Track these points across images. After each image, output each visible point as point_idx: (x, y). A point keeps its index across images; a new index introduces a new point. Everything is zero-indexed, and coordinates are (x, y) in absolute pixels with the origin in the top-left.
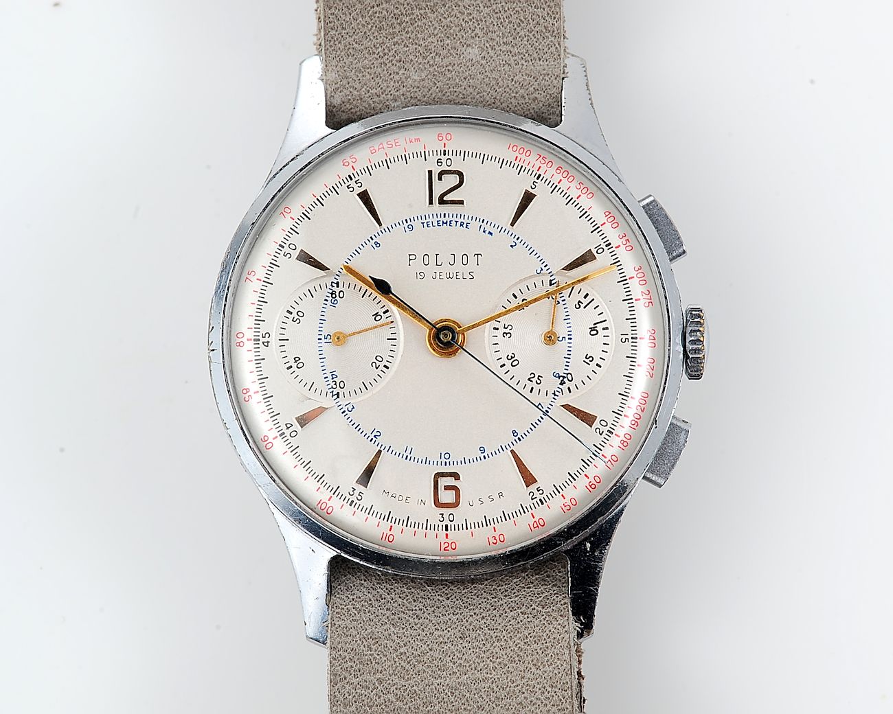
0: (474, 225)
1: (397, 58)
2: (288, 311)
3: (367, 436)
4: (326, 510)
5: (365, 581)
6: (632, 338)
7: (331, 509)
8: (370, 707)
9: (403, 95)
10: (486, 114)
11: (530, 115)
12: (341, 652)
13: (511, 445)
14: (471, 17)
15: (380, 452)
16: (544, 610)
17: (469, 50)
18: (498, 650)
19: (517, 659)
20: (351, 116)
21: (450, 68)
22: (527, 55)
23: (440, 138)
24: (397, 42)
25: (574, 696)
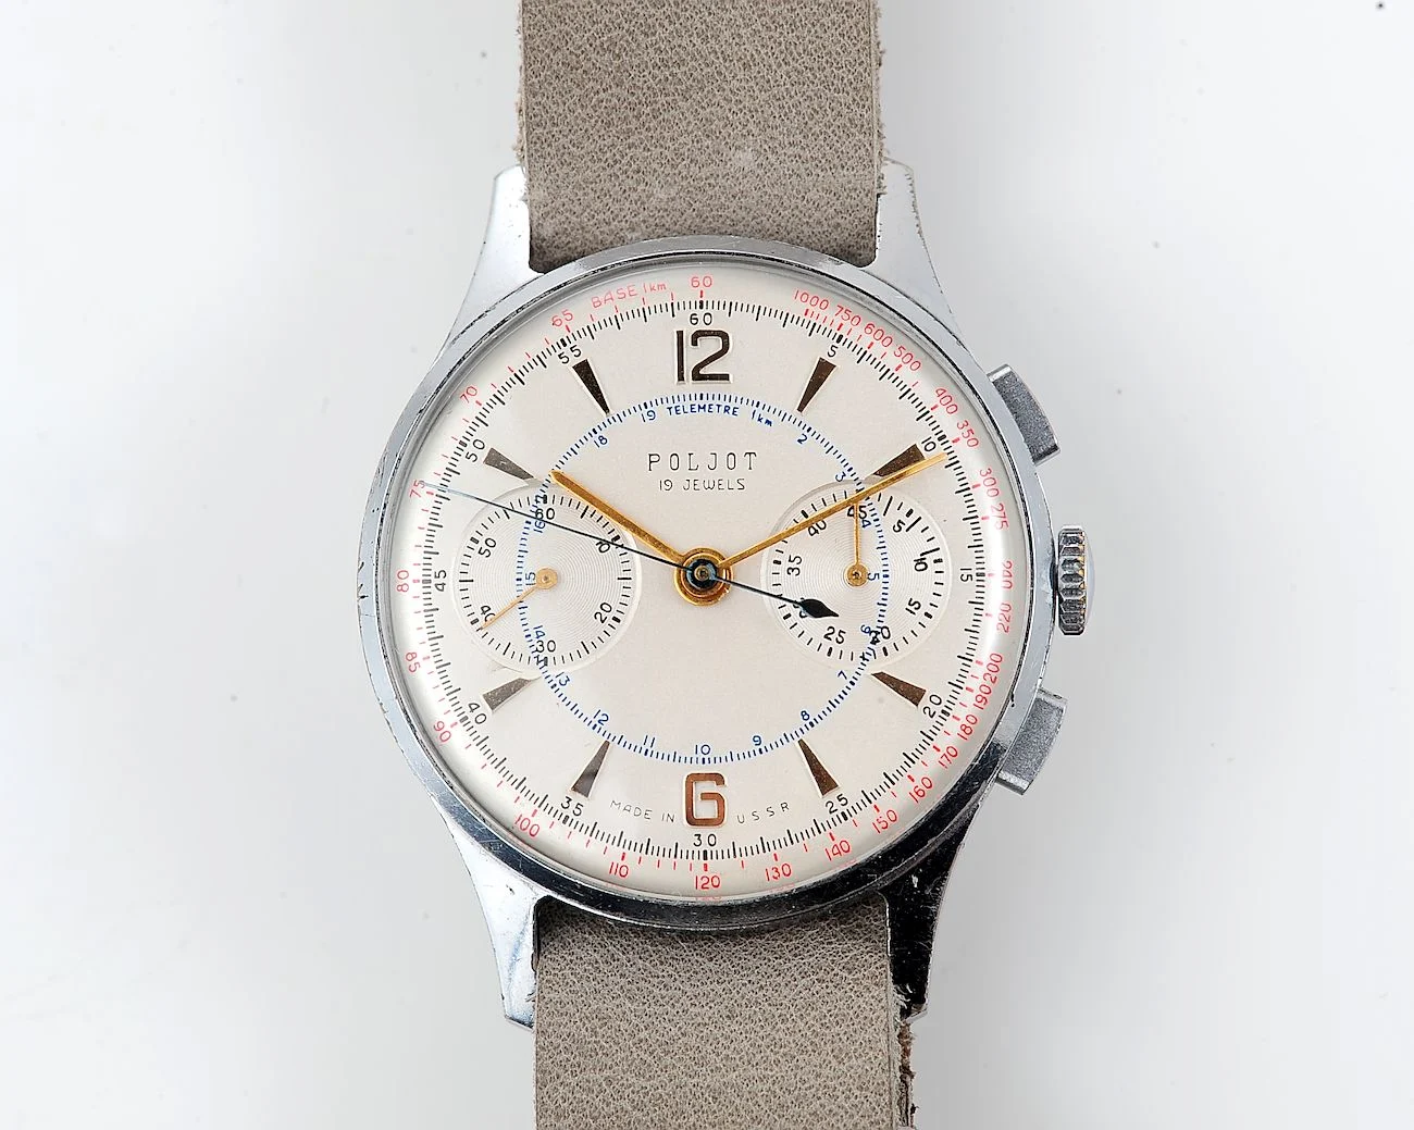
0: (745, 410)
1: (634, 167)
2: (472, 539)
3: (588, 722)
4: (528, 831)
5: (590, 934)
6: (978, 575)
7: (536, 828)
8: (595, 1119)
9: (644, 221)
10: (764, 249)
11: (830, 250)
12: (552, 1039)
13: (799, 733)
14: (741, 106)
15: (606, 744)
16: (851, 977)
17: (740, 154)
18: (781, 1035)
19: (810, 1048)
20: (569, 253)
21: (712, 181)
22: (823, 161)
23: (696, 284)
24: (633, 144)
25: (894, 1103)
